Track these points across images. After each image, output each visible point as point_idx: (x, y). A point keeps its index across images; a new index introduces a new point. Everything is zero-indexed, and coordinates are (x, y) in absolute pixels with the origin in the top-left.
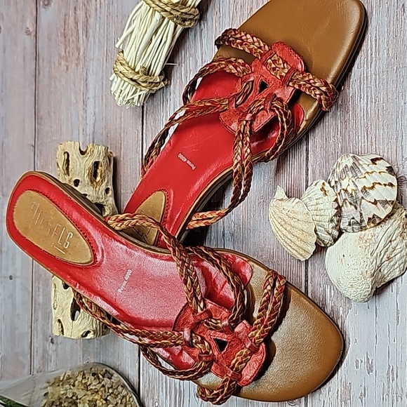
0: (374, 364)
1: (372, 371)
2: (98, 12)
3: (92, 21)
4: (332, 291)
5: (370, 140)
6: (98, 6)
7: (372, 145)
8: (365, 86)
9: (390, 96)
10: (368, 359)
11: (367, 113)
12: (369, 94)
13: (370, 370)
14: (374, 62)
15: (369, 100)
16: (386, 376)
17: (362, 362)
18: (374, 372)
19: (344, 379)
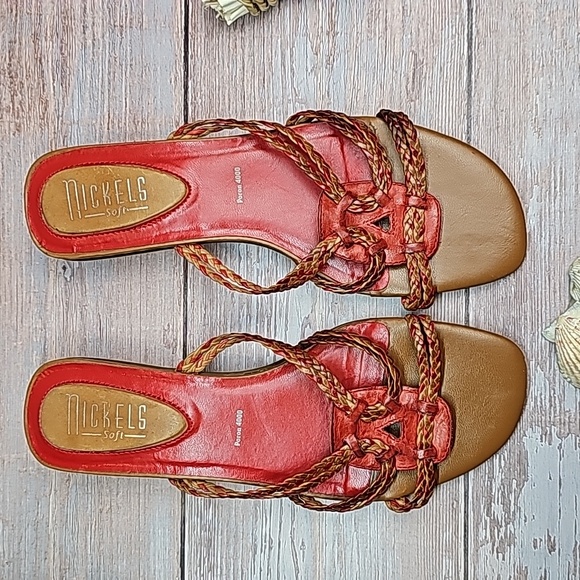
0: (557, 541)
1: (554, 550)
2: (89, 51)
3: (74, 63)
4: (503, 462)
5: (552, 286)
6: (90, 42)
7: (555, 292)
8: (547, 224)
10: (549, 537)
11: (550, 255)
12: (552, 233)
13: (552, 549)
14: (558, 197)
15: (552, 239)
16: (572, 554)
17: (541, 540)
18: (557, 551)
19: (517, 563)
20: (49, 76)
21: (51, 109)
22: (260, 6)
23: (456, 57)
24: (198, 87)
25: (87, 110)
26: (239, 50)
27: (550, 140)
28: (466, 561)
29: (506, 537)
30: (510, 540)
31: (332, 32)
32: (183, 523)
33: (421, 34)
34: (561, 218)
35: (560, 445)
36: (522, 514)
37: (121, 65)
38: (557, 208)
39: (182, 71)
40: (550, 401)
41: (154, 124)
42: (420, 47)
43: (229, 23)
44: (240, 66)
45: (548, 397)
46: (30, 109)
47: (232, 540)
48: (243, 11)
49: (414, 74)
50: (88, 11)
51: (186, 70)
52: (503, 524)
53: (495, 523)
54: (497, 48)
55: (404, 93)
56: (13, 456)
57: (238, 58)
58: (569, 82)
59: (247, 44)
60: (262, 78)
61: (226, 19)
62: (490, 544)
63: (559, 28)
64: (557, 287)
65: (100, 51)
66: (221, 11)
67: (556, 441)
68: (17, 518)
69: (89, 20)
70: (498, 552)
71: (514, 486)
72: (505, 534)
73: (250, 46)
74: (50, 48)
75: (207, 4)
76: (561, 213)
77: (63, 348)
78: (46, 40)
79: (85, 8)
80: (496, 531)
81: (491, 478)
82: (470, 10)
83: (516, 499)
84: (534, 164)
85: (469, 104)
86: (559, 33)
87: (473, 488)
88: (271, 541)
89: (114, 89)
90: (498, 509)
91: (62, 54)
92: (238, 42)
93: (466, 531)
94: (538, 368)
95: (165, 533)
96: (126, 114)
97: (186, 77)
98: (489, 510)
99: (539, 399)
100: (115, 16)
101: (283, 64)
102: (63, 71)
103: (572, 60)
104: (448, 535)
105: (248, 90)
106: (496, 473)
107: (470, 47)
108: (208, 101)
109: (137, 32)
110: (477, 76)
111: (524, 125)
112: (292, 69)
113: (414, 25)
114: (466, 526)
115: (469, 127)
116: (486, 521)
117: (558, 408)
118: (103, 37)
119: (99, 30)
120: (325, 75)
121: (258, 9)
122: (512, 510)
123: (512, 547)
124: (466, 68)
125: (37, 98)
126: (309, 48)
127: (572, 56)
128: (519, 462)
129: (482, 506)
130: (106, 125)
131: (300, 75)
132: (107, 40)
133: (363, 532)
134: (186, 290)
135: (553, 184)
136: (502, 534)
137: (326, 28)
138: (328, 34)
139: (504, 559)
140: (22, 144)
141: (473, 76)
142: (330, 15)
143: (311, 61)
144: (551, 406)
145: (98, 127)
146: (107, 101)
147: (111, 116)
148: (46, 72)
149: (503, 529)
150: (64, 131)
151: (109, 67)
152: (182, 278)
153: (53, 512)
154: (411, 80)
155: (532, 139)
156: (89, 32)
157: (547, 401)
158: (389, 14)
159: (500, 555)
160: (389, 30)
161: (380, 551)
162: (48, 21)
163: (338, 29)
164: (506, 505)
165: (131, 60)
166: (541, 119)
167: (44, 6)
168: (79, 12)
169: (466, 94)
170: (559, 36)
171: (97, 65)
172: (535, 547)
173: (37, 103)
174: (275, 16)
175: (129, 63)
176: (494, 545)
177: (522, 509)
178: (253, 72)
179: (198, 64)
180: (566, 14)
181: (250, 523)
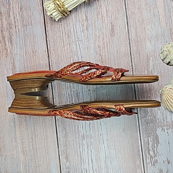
0: (170, 160)
2: (18, 33)
3: (14, 37)
4: (151, 139)
5: (159, 86)
6: (17, 31)
8: (156, 68)
9: (165, 71)
10: (168, 159)
12: (158, 70)
13: (169, 163)
14: (158, 60)
15: (158, 72)
17: (165, 161)
18: (170, 163)
19: (159, 168)
20: (7, 42)
21: (9, 51)
22: (65, 15)
23: (123, 22)
24: (50, 40)
25: (19, 50)
26: (61, 28)
27: (153, 43)
28: (144, 169)
29: (155, 161)
30: (156, 161)
31: (87, 19)
32: (60, 167)
33: (113, 17)
34: (159, 65)
35: (168, 132)
36: (159, 153)
37: (27, 36)
38: (158, 63)
39: (45, 36)
40: (163, 119)
41: (39, 52)
42: (113, 21)
43: (57, 21)
44: (61, 32)
45: (162, 118)
46: (2, 52)
47: (75, 171)
48: (60, 17)
49: (112, 29)
50: (16, 22)
51: (46, 35)
52: (154, 157)
53: (151, 157)
54: (135, 18)
55: (110, 35)
56: (9, 153)
57: (61, 30)
58: (157, 26)
59: (63, 26)
60: (68, 35)
61: (56, 19)
62: (151, 163)
63: (152, 10)
64: (161, 86)
65: (21, 33)
66: (54, 17)
67: (166, 131)
68: (12, 172)
69: (17, 24)
70: (153, 166)
71: (156, 146)
72: (155, 160)
73: (64, 26)
74: (6, 34)
75: (50, 16)
76: (159, 64)
77: (20, 120)
78: (5, 32)
79: (15, 21)
80: (152, 159)
81: (149, 144)
82: (126, 8)
83: (157, 149)
84: (150, 51)
85: (129, 36)
86: (152, 12)
87: (144, 148)
88: (87, 170)
89: (26, 44)
90: (151, 153)
91: (10, 35)
92: (60, 26)
93: (143, 160)
94: (158, 110)
95: (55, 171)
96: (30, 50)
97: (46, 38)
98: (149, 153)
99: (160, 119)
100: (24, 22)
101: (74, 31)
102: (11, 40)
103: (157, 19)
104: (138, 162)
105: (65, 39)
106: (150, 143)
107: (127, 19)
108: (53, 44)
109: (31, 26)
110: (130, 27)
111: (145, 40)
112: (77, 32)
113: (110, 15)
114: (143, 159)
115: (130, 42)
116: (148, 157)
117: (166, 121)
118: (21, 29)
119: (20, 27)
120: (86, 33)
121: (65, 16)
122: (156, 153)
123: (157, 163)
124: (127, 25)
125: (4, 49)
126: (81, 25)
127: (157, 18)
128: (156, 139)
129: (147, 152)
130: (25, 54)
131: (79, 33)
132: (22, 30)
133: (113, 164)
134: (53, 99)
135: (156, 56)
136: (154, 160)
137: (85, 19)
138: (86, 20)
139: (155, 167)
140: (1, 62)
141: (129, 27)
142: (86, 15)
143: (82, 29)
144: (163, 121)
145: (23, 55)
146: (24, 47)
147: (26, 51)
148: (6, 41)
149: (154, 159)
150: (13, 57)
151: (24, 37)
152: (52, 96)
153: (22, 169)
154: (111, 31)
155: (148, 44)
156: (17, 28)
157: (162, 119)
158: (103, 12)
159: (154, 166)
160: (103, 17)
161: (119, 169)
162: (5, 26)
163: (88, 18)
164: (154, 151)
165: (30, 35)
166: (150, 38)
167: (3, 22)
168: (13, 22)
169: (128, 33)
170: (152, 13)
171: (20, 37)
172: (164, 163)
173: (4, 50)
174: (70, 17)
175: (29, 35)
176: (152, 164)
177: (159, 152)
178: (65, 34)
179: (49, 33)
180: (154, 6)
181: (80, 165)
